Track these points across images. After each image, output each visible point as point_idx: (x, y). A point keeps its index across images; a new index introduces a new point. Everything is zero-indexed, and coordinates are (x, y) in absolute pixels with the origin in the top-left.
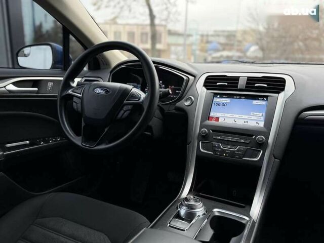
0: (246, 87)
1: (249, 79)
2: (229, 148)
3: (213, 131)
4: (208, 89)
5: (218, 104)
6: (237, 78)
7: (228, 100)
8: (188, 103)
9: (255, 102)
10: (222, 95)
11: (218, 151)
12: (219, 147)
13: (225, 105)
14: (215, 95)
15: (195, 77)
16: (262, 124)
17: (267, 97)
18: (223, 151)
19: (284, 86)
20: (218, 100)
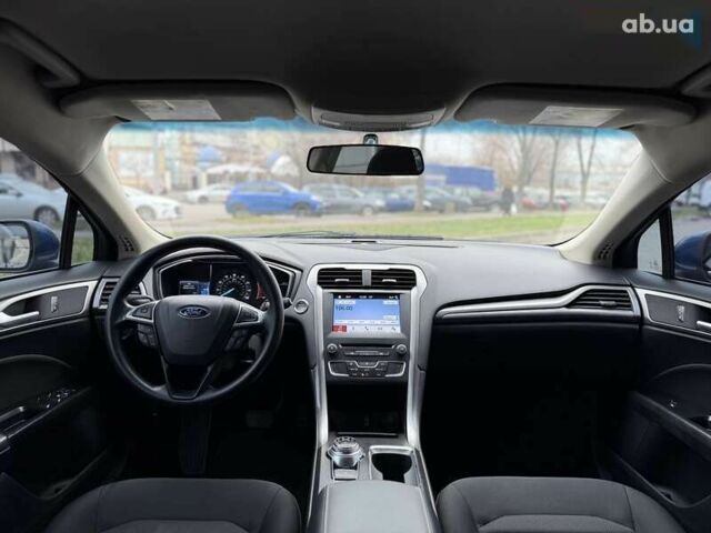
0: (373, 283)
1: (374, 273)
2: (367, 366)
3: (343, 345)
4: (324, 288)
5: (341, 308)
6: (359, 272)
7: (353, 302)
8: (302, 310)
9: (386, 302)
10: (344, 296)
11: (354, 372)
12: (354, 366)
13: (349, 308)
14: (336, 295)
15: (302, 271)
16: (398, 330)
17: (398, 295)
18: (361, 370)
19: (415, 280)
20: (340, 302)
